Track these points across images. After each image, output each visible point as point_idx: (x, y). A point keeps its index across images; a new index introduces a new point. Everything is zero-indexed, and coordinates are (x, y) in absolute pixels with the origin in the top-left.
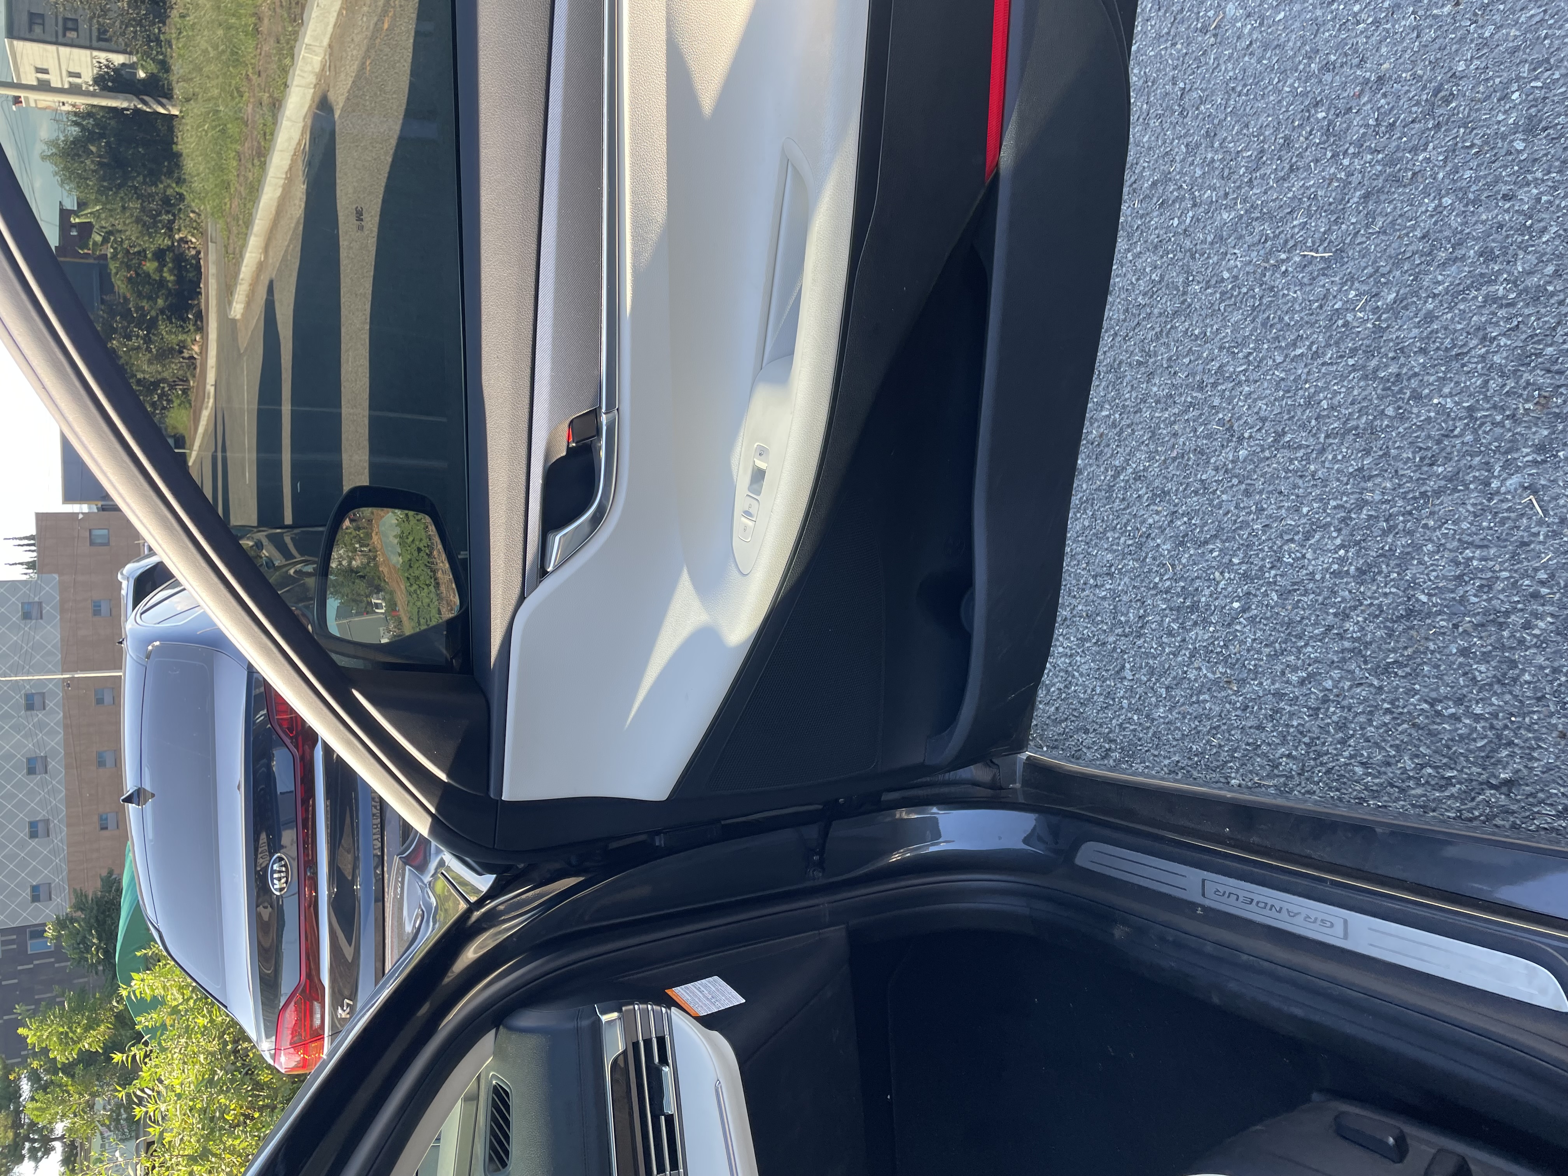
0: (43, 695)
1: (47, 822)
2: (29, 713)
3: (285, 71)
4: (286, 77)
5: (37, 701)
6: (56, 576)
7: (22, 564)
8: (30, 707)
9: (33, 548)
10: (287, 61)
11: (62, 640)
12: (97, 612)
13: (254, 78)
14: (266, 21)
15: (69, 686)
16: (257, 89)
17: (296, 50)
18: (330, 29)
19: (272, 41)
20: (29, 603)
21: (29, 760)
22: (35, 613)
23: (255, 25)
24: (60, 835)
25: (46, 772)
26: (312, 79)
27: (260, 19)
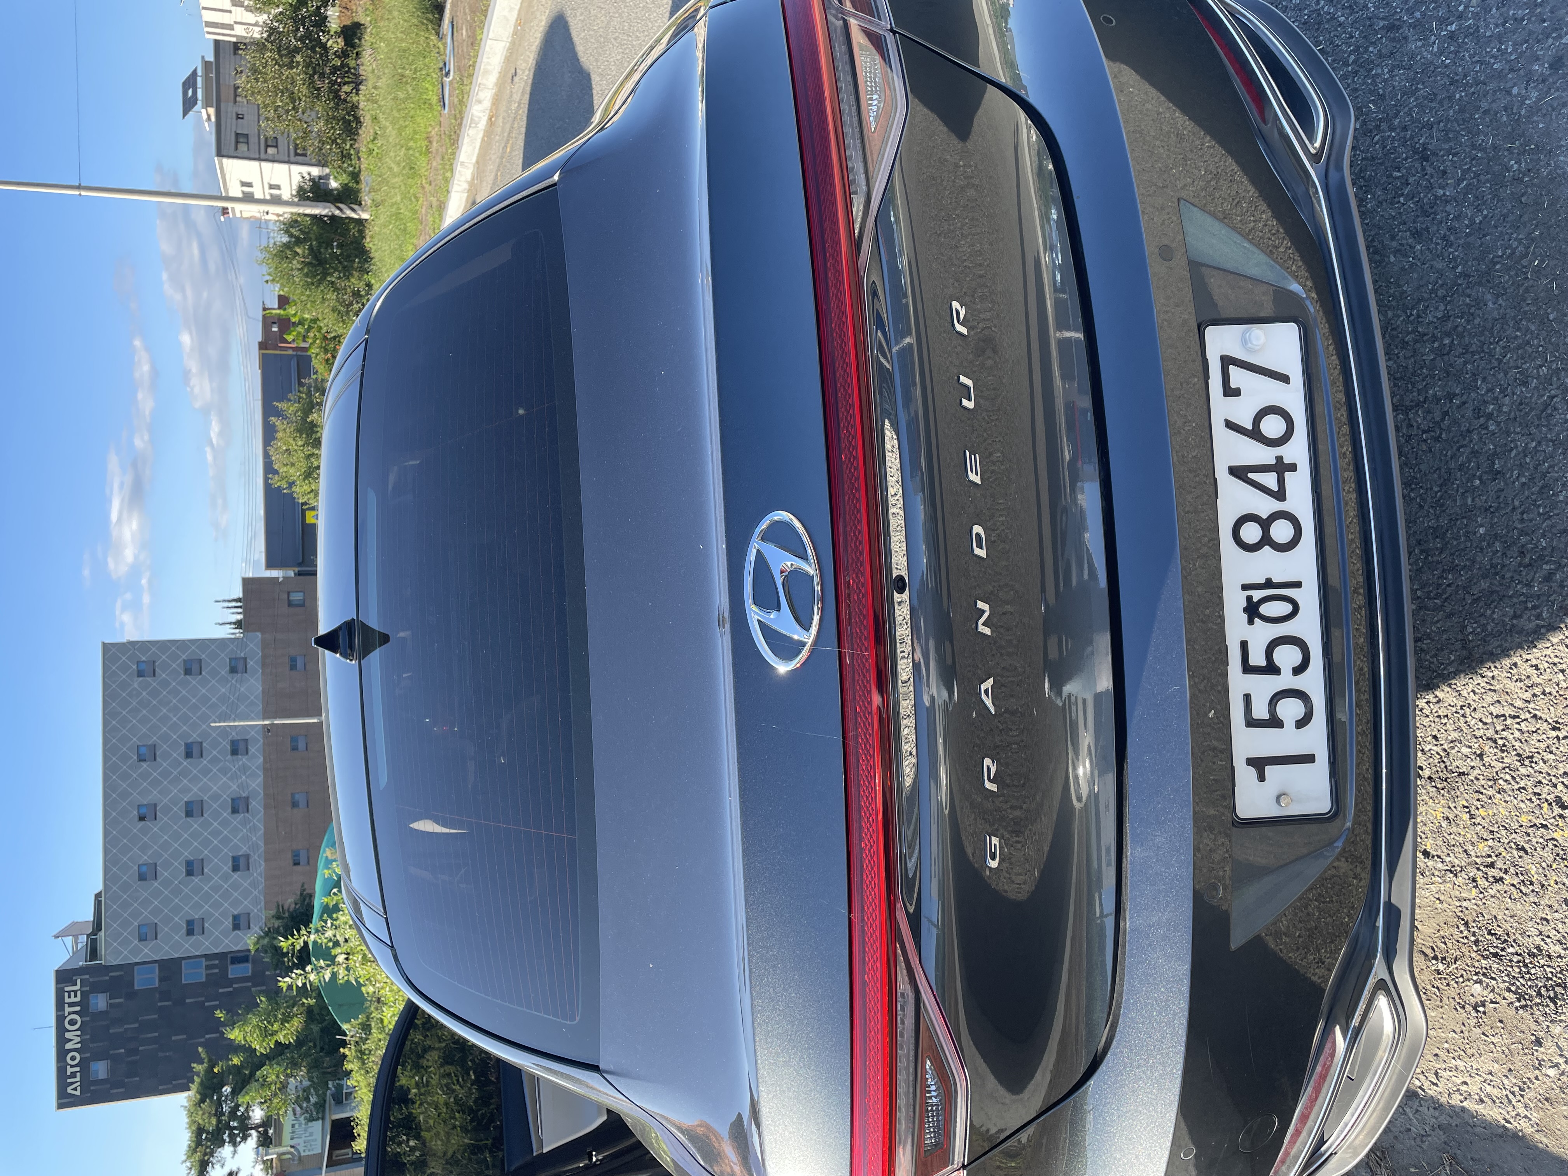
0: (246, 741)
1: (247, 857)
2: (235, 757)
3: (447, 181)
4: (448, 186)
5: (242, 746)
6: (259, 634)
7: (230, 623)
8: (235, 752)
9: (240, 610)
10: (448, 174)
11: (263, 692)
12: (293, 667)
13: (427, 186)
14: (434, 144)
15: (269, 731)
16: (429, 195)
17: (454, 166)
18: (477, 151)
19: (438, 159)
20: (236, 659)
21: (233, 800)
22: (240, 667)
23: (427, 146)
24: (259, 868)
25: (248, 811)
26: (466, 186)
27: (430, 142)
